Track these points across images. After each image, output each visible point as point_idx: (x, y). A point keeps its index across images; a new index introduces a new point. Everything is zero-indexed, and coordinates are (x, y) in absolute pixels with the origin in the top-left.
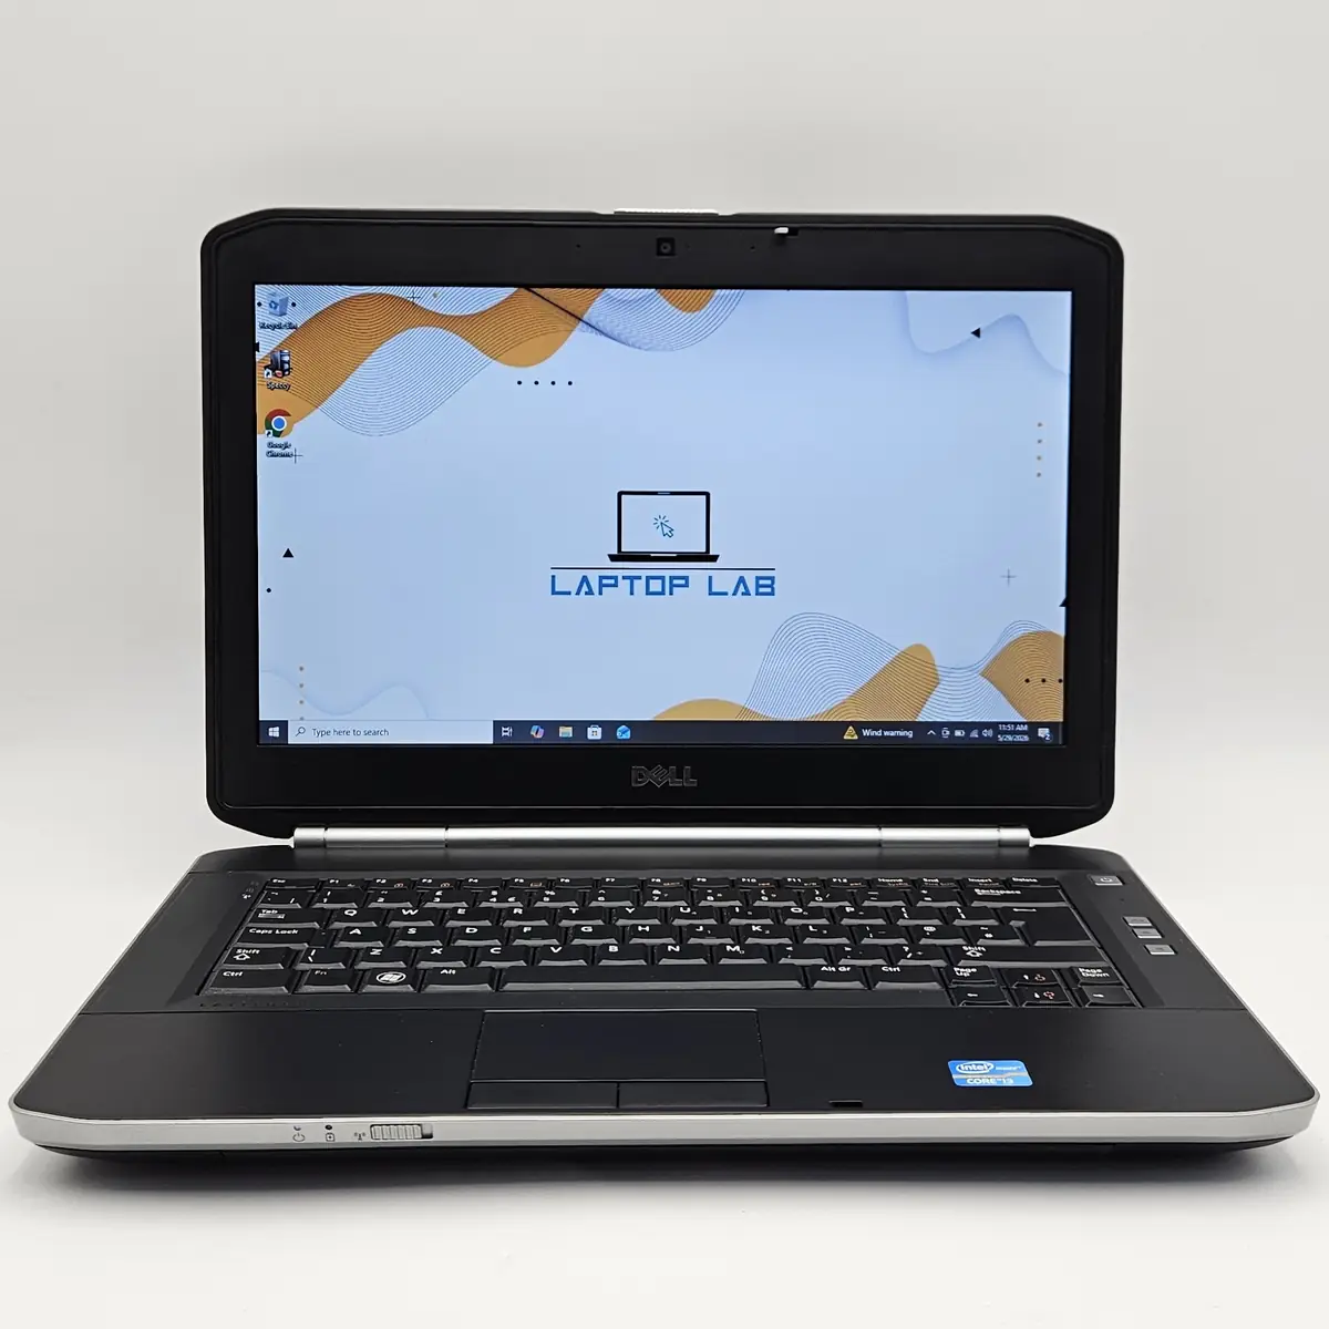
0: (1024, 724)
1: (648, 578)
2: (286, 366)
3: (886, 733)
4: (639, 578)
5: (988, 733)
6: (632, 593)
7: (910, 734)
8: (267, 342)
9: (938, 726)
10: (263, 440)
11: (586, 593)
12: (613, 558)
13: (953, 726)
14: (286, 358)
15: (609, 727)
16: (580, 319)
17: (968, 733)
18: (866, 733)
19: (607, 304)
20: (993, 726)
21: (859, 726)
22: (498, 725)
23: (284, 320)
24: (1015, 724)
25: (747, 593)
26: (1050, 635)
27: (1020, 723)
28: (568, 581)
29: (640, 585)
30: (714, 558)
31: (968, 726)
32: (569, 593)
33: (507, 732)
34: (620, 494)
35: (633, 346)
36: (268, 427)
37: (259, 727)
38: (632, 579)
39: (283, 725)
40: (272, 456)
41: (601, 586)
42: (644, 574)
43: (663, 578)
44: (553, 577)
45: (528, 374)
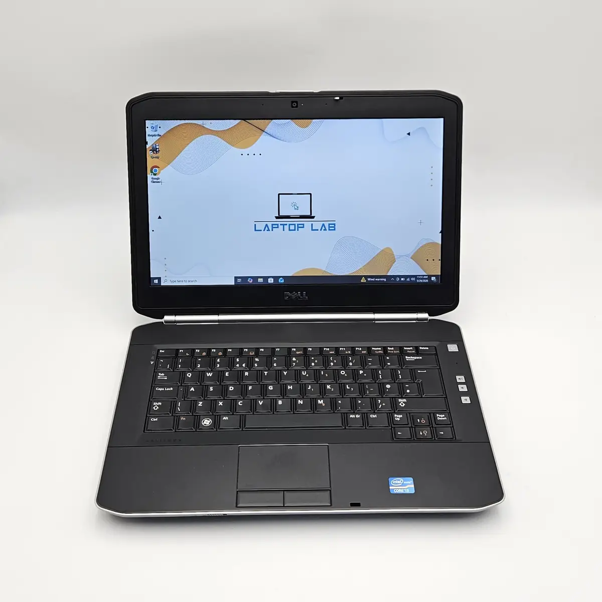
0: (426, 275)
1: (289, 225)
2: (158, 150)
3: (376, 280)
4: (286, 225)
5: (413, 279)
6: (284, 230)
7: (385, 280)
8: (150, 141)
9: (395, 277)
10: (150, 177)
11: (267, 230)
12: (277, 218)
13: (400, 277)
14: (157, 147)
15: (276, 278)
16: (264, 131)
17: (406, 279)
18: (369, 279)
19: (274, 125)
20: (415, 276)
21: (366, 277)
22: (236, 278)
23: (156, 133)
24: (423, 276)
25: (325, 230)
26: (437, 244)
27: (425, 275)
28: (261, 226)
29: (286, 227)
30: (313, 217)
31: (406, 277)
32: (261, 230)
33: (239, 280)
35: (283, 140)
36: (152, 172)
37: (150, 279)
38: (284, 225)
39: (159, 279)
40: (154, 182)
42: (288, 223)
43: (295, 225)
44: (255, 225)
45: (245, 151)
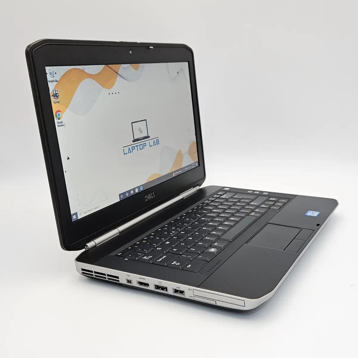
1: (140, 145)
3: (178, 172)
4: (138, 146)
5: (190, 167)
6: (138, 150)
7: (181, 171)
8: (52, 87)
9: (184, 168)
10: (56, 121)
11: (130, 152)
12: (133, 141)
13: (186, 167)
15: (139, 187)
16: (118, 74)
17: (188, 168)
18: (176, 173)
20: (191, 165)
21: (175, 172)
22: (120, 195)
23: (54, 79)
25: (155, 145)
26: (194, 142)
27: (194, 163)
28: (126, 151)
29: (138, 147)
32: (127, 153)
33: (122, 196)
34: (132, 123)
35: (127, 80)
36: (56, 117)
38: (137, 146)
40: (59, 126)
41: (132, 149)
42: (139, 144)
43: (142, 144)
44: (124, 150)
45: (111, 91)
